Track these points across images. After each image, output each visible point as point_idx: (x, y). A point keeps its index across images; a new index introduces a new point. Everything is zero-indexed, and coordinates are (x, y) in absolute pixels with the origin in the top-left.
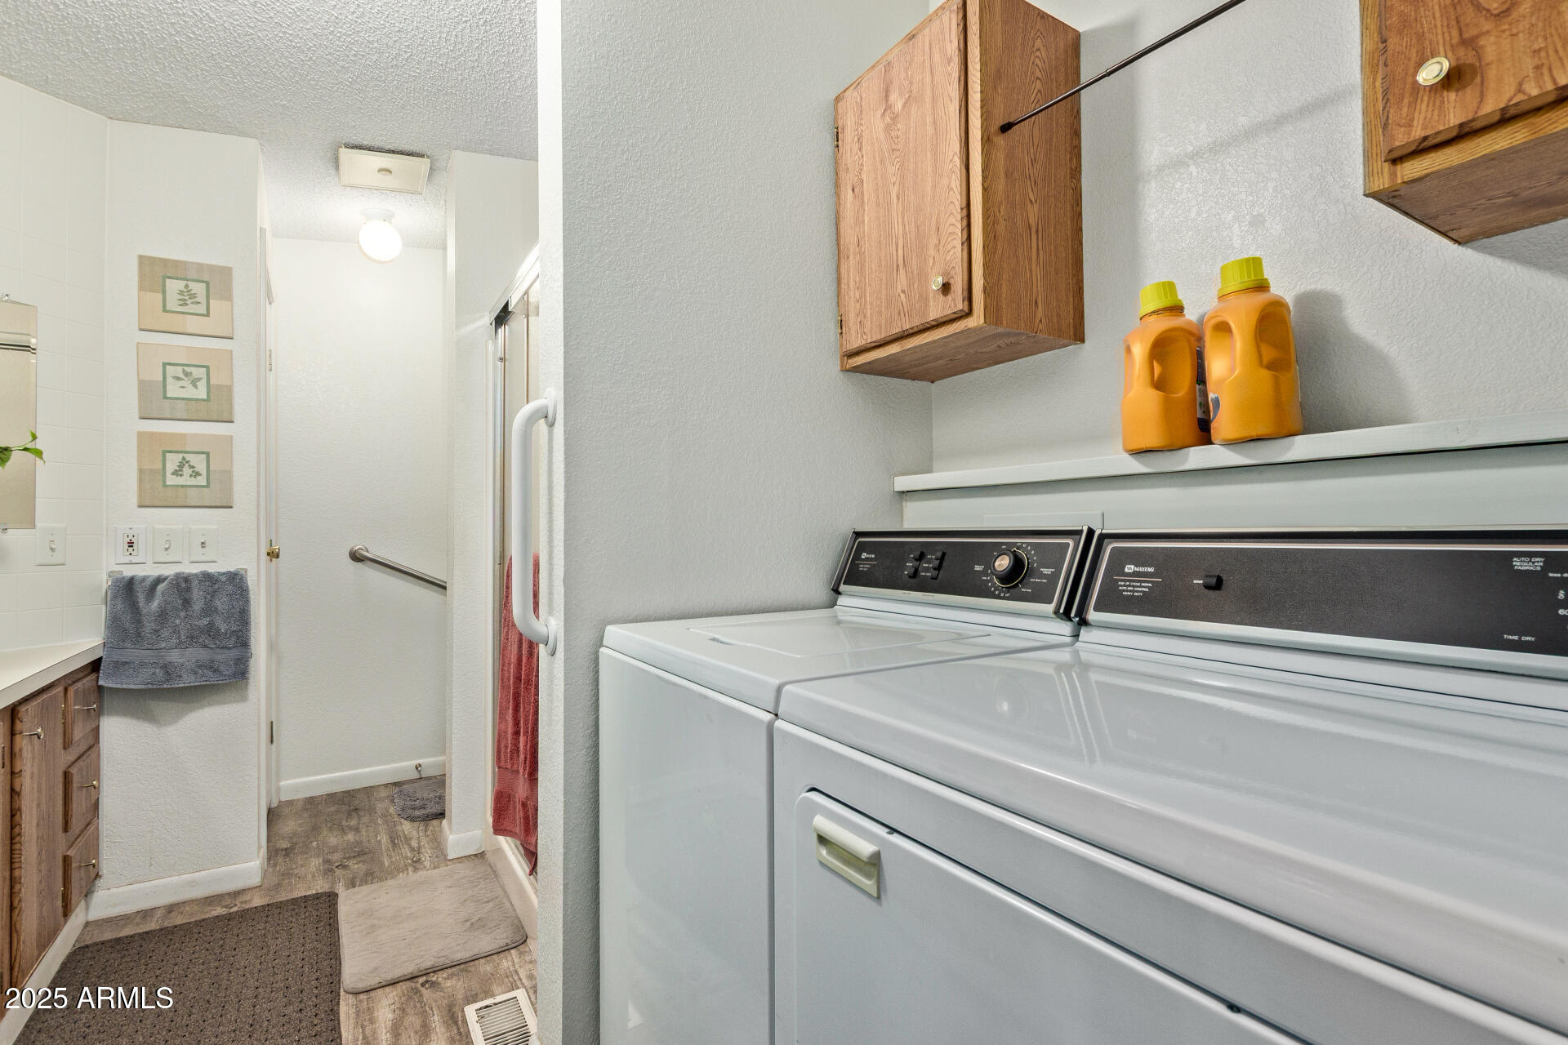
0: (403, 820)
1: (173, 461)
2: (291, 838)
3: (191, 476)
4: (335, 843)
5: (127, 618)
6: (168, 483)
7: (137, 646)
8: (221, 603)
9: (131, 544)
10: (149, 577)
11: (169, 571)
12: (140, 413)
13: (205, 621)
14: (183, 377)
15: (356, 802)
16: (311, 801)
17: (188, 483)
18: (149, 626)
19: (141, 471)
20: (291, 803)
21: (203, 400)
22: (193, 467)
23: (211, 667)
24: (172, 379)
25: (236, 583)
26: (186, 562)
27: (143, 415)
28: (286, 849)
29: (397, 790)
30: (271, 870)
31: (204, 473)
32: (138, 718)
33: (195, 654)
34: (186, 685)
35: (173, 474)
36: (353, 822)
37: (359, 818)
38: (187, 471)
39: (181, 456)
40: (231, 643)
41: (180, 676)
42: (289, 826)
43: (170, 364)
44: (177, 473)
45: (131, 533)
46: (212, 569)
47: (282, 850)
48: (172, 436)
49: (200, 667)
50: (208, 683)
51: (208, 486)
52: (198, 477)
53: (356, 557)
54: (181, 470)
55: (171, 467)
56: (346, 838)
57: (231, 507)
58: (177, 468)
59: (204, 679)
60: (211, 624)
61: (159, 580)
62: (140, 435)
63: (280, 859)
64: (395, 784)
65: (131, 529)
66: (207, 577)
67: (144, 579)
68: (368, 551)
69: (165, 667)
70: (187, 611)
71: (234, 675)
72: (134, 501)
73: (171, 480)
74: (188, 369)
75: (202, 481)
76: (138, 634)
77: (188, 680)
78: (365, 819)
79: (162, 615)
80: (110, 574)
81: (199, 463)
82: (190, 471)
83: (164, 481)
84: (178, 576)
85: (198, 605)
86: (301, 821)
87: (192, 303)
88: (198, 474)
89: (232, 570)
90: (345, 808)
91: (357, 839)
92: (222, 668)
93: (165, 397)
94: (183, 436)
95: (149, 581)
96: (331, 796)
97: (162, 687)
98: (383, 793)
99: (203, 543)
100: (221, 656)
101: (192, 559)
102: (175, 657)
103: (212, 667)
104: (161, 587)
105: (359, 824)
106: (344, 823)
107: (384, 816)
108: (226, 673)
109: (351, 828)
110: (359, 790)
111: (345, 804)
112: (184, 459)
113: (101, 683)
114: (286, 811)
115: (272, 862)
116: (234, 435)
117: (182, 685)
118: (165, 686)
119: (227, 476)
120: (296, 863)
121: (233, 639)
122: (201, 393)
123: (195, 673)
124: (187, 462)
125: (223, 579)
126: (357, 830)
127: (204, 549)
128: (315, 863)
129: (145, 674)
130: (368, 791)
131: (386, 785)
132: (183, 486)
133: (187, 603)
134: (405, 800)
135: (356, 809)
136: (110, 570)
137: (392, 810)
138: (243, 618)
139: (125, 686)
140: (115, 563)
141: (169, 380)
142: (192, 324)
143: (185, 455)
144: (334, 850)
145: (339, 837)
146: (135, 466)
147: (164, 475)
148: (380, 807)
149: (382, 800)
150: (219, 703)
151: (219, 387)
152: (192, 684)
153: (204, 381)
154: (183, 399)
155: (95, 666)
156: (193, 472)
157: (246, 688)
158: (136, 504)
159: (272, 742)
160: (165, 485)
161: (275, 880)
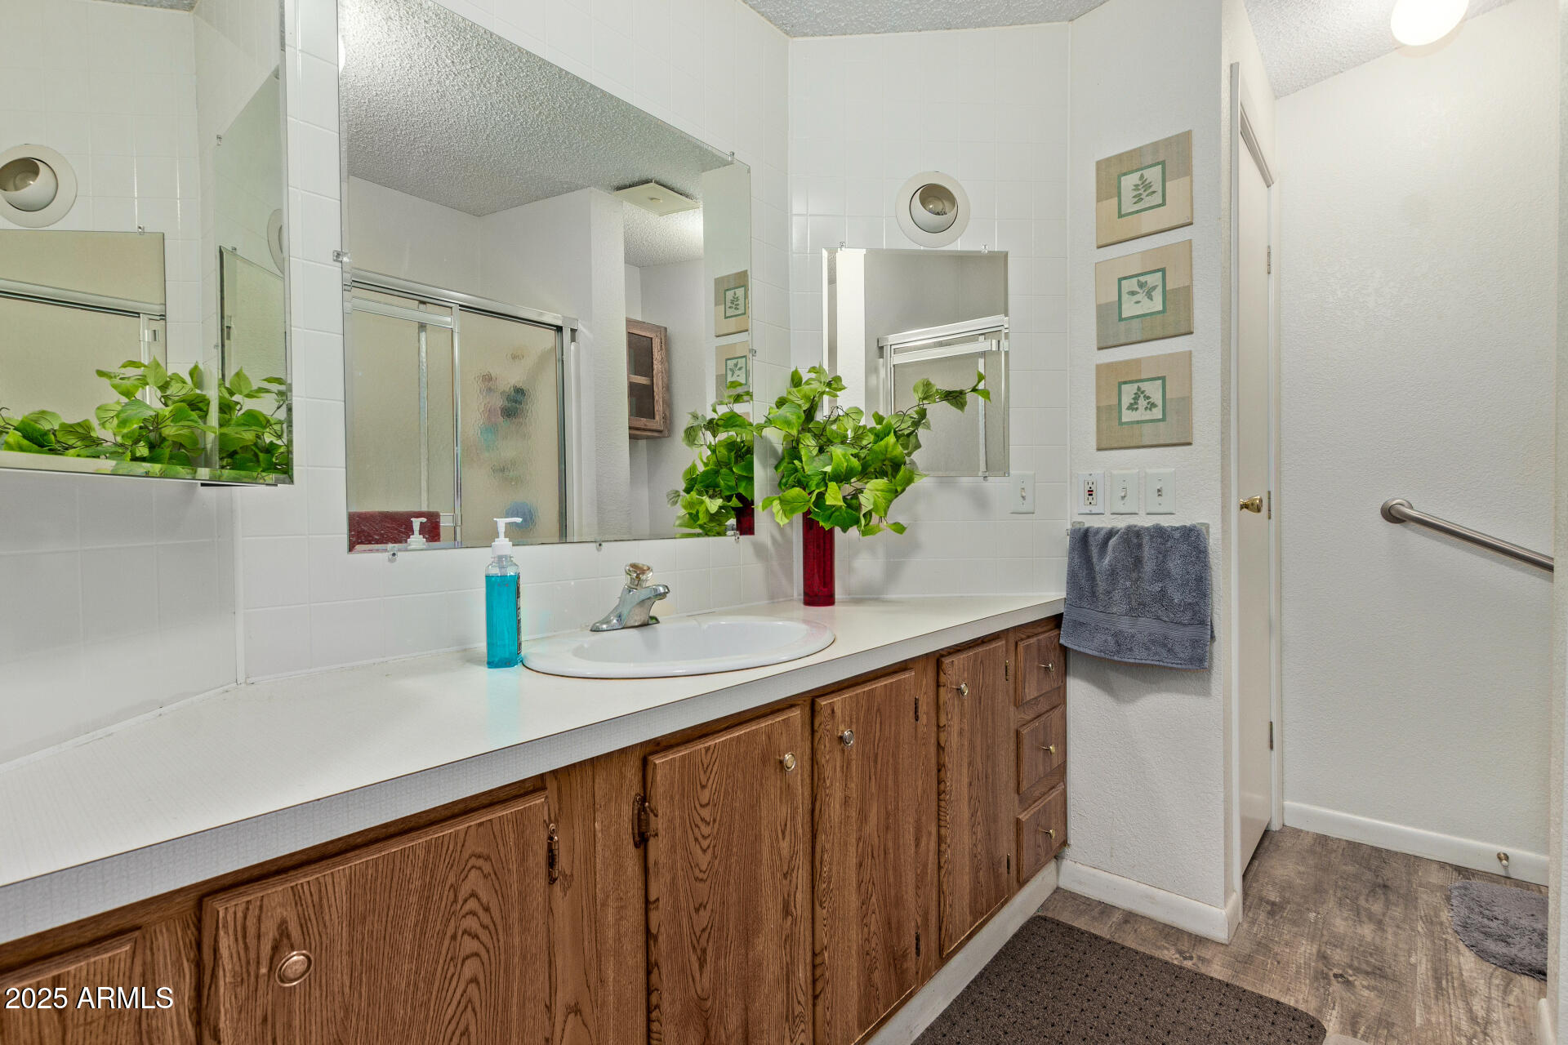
0: (1461, 946)
1: (1129, 391)
2: (1283, 889)
3: (1146, 409)
4: (1341, 930)
5: (1083, 574)
6: (1124, 419)
7: (1092, 607)
8: (1175, 565)
9: (1090, 492)
10: (1102, 529)
11: (1121, 523)
12: (1098, 342)
13: (1157, 587)
14: (1138, 290)
15: (1387, 873)
16: (1323, 840)
17: (1144, 418)
18: (1102, 586)
19: (1098, 408)
20: (1297, 832)
21: (1159, 312)
22: (1148, 398)
23: (1165, 645)
24: (1127, 296)
25: (1192, 540)
26: (1142, 513)
27: (1102, 345)
28: (1273, 904)
29: (1460, 882)
30: (1245, 926)
31: (1159, 403)
32: (1099, 687)
33: (1146, 625)
34: (1137, 661)
35: (1128, 408)
36: (1377, 907)
37: (1388, 904)
38: (1142, 403)
39: (1136, 386)
40: (1186, 618)
41: (1131, 650)
42: (1284, 869)
43: (1125, 278)
44: (1132, 407)
45: (1090, 479)
46: (1166, 522)
47: (1268, 902)
48: (1127, 363)
49: (1153, 642)
50: (1161, 663)
51: (1163, 419)
52: (1153, 409)
53: (1392, 515)
54: (1136, 403)
55: (1126, 400)
56: (1359, 931)
57: (1190, 444)
58: (1133, 401)
59: (1157, 658)
60: (1163, 590)
61: (1111, 533)
62: (1099, 368)
63: (1262, 916)
64: (1459, 869)
65: (1091, 475)
66: (1160, 533)
67: (1098, 531)
68: (1411, 507)
69: (1115, 635)
70: (1139, 572)
71: (1191, 660)
72: (1093, 443)
73: (1128, 416)
74: (1142, 279)
75: (1157, 413)
76: (1094, 594)
77: (1139, 656)
78: (1397, 912)
79: (1113, 573)
80: (1073, 524)
81: (1154, 390)
82: (1145, 403)
83: (1120, 418)
84: (1129, 529)
85: (1149, 566)
86: (1302, 869)
87: (1147, 196)
88: (1153, 405)
89: (1188, 524)
90: (1369, 876)
91: (1378, 941)
92: (1177, 649)
93: (1121, 319)
94: (1138, 362)
95: (1103, 533)
96: (1354, 846)
97: (1112, 658)
98: (1436, 877)
99: (1159, 491)
100: (1176, 633)
101: (1148, 511)
102: (1125, 625)
103: (1164, 643)
104: (1112, 542)
105: (1384, 915)
106: (1362, 902)
107: (1430, 921)
108: (1182, 655)
109: (1371, 917)
110: (1396, 853)
111: (1370, 869)
112: (1139, 389)
113: (1062, 641)
114: (1288, 842)
115: (1251, 915)
116: (1193, 349)
117: (1132, 661)
118: (1116, 658)
119: (1186, 402)
120: (1281, 935)
121: (1189, 614)
122: (1157, 305)
123: (1148, 649)
124: (1143, 392)
125: (1177, 535)
126: (1380, 925)
127: (1160, 498)
128: (1306, 950)
129: (1100, 638)
130: (1412, 862)
131: (1443, 865)
132: (1138, 422)
133: (1138, 562)
134: (1471, 910)
135: (1385, 886)
136: (1074, 520)
137: (1445, 915)
138: (1200, 585)
139: (1081, 649)
140: (1075, 514)
141: (1125, 297)
142: (1149, 221)
143: (1140, 384)
144: (1337, 942)
145: (1351, 923)
146: (1094, 405)
147: (1120, 412)
148: (1425, 898)
149: (1432, 889)
150: (1178, 691)
151: (1176, 291)
152: (1143, 661)
153: (1159, 290)
154: (1138, 317)
155: (1056, 621)
156: (1148, 403)
157: (1209, 680)
158: (1095, 447)
159: (1272, 747)
160: (1121, 423)
161: (1247, 947)
